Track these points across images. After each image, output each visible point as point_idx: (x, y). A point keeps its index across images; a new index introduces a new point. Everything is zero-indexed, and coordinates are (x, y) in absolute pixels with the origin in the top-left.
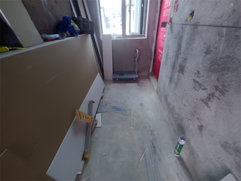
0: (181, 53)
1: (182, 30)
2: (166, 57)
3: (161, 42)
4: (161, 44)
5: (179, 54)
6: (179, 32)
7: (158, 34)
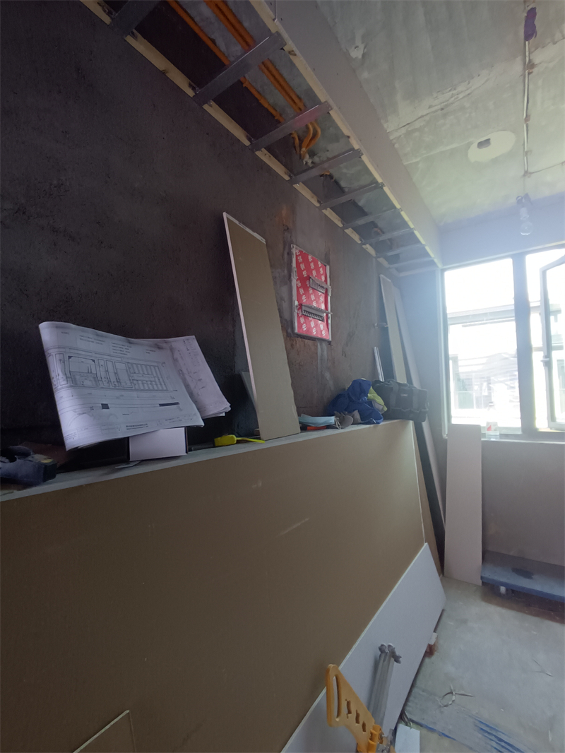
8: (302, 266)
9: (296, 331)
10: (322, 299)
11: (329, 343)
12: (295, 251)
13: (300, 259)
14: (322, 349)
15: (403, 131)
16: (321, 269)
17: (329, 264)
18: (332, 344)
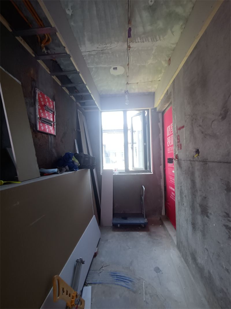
0: (197, 190)
1: (192, 166)
2: (180, 195)
3: (171, 178)
4: (171, 180)
5: (195, 191)
6: (189, 168)
7: (165, 169)
8: (42, 100)
9: (38, 129)
10: (51, 116)
11: (55, 136)
12: (38, 92)
13: (40, 96)
14: (51, 138)
15: (87, 53)
16: (51, 103)
17: (55, 101)
18: (56, 136)
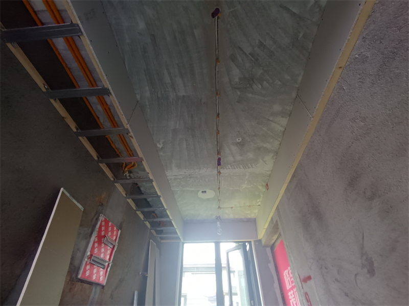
9: (79, 276)
10: (109, 252)
11: (103, 287)
12: (102, 218)
13: (103, 224)
14: (95, 292)
16: (115, 232)
17: (121, 229)
18: (105, 288)
